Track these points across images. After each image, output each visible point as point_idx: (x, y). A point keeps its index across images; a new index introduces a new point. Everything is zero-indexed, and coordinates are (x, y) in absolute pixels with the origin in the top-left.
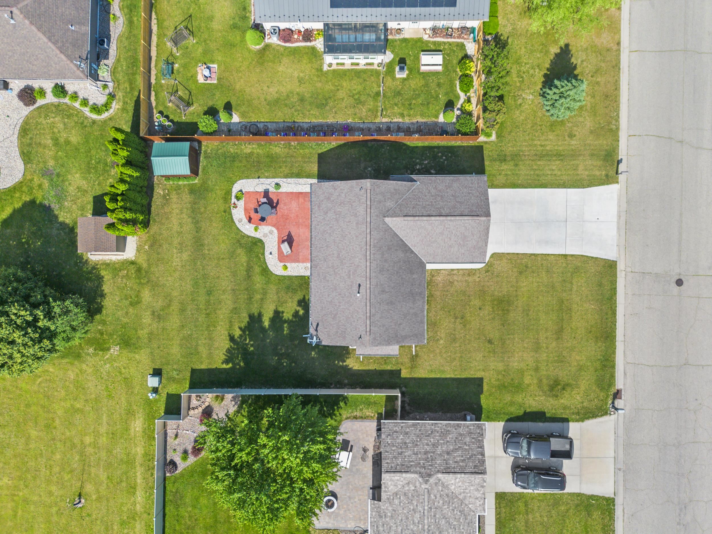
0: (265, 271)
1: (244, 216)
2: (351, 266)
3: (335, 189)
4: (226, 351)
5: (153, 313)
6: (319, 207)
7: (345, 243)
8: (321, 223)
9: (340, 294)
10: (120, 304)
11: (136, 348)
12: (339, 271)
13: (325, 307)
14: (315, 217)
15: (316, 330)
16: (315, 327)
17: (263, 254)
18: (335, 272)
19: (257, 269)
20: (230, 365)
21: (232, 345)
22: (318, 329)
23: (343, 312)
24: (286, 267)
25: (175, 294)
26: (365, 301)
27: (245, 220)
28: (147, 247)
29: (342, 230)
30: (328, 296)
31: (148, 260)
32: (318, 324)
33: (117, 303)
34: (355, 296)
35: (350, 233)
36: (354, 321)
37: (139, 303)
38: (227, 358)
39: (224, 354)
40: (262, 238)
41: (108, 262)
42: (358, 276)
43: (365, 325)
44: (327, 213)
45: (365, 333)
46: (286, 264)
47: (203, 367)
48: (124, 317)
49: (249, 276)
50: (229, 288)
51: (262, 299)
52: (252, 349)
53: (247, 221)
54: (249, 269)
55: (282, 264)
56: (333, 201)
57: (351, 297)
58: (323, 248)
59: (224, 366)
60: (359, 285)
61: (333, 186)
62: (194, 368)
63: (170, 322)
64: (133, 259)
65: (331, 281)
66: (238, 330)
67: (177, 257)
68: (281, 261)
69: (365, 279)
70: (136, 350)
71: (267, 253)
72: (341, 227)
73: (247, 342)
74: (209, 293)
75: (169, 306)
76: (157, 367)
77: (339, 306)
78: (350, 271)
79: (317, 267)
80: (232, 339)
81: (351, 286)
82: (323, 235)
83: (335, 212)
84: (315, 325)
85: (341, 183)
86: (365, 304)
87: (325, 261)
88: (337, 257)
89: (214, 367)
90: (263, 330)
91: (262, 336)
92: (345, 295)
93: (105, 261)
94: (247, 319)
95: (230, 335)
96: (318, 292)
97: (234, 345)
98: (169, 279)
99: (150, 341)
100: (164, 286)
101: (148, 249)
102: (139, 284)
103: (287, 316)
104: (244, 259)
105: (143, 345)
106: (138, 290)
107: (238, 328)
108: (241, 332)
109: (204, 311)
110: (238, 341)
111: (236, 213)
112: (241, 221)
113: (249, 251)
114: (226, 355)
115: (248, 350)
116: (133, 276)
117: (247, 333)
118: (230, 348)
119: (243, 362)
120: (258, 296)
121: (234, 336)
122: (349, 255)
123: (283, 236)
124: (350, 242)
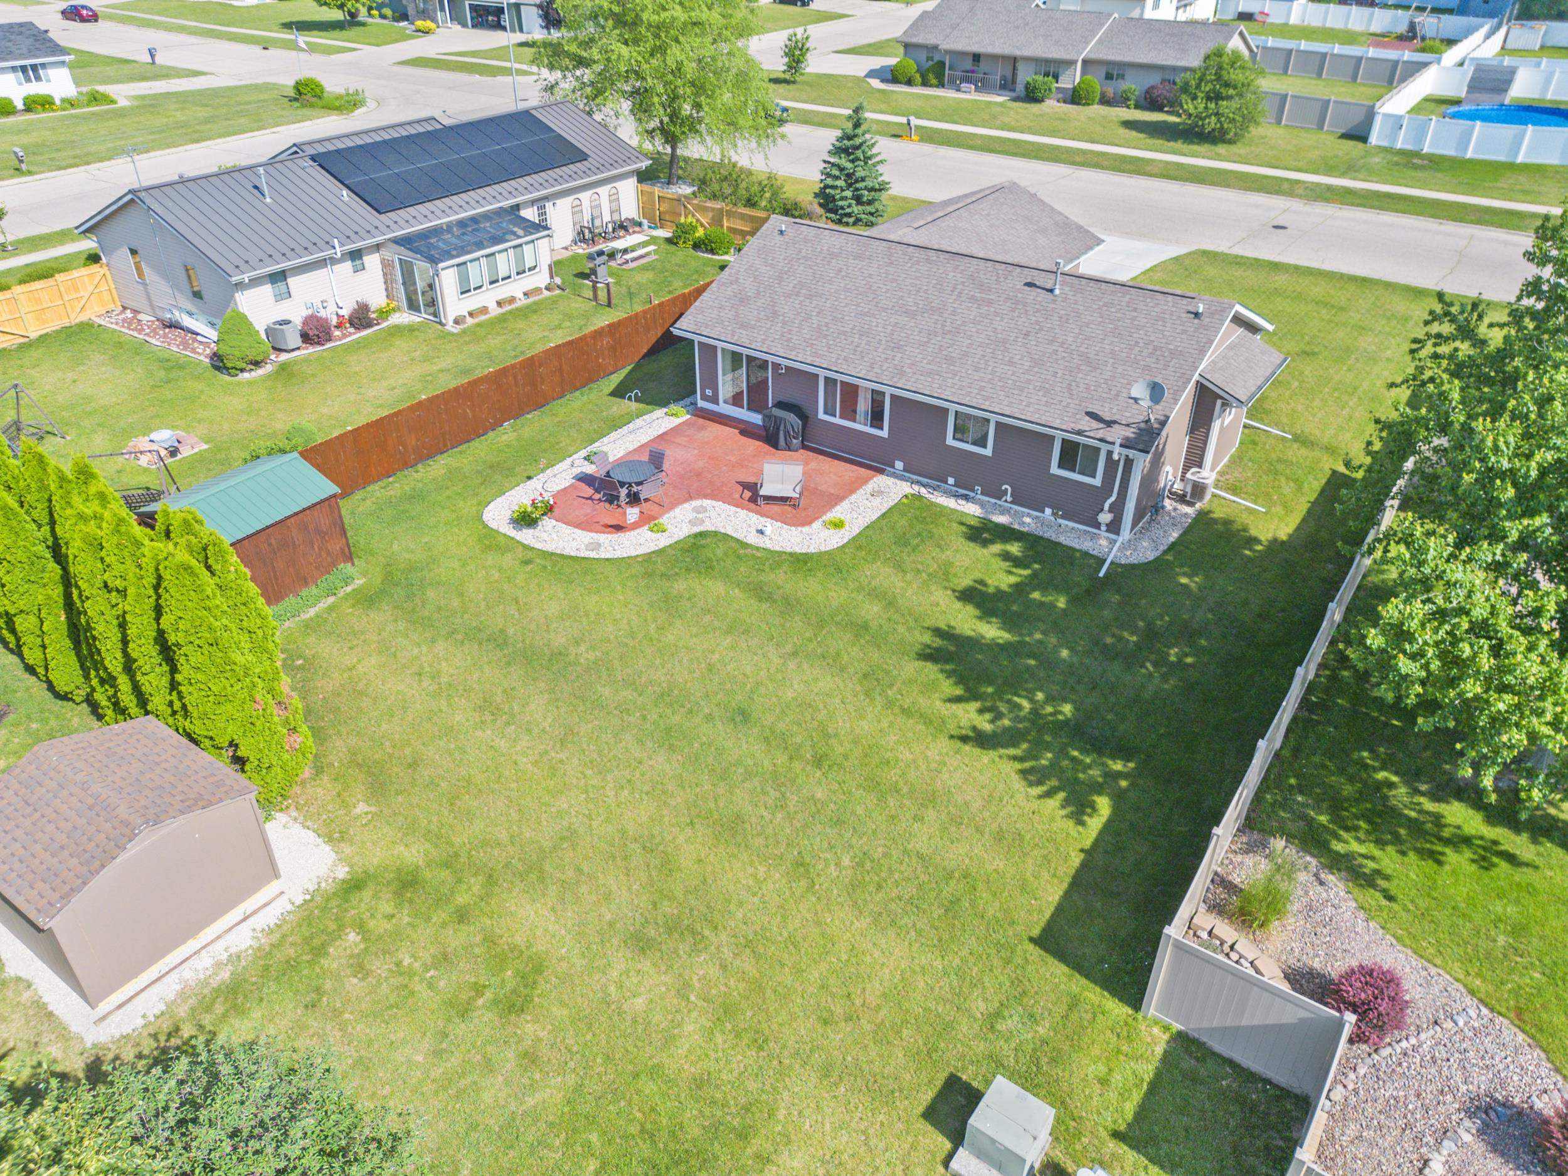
0: (802, 561)
1: (593, 534)
2: (960, 293)
4: (1029, 783)
5: (640, 944)
6: (743, 326)
7: (887, 291)
8: (790, 331)
9: (1027, 335)
10: (454, 1061)
11: (745, 1133)
12: (953, 322)
13: (1045, 381)
14: (763, 341)
15: (1109, 424)
16: (1095, 424)
17: (746, 546)
18: (950, 333)
19: (780, 578)
20: (1102, 801)
21: (1012, 751)
22: (1107, 417)
23: (1089, 338)
24: (833, 525)
26: (1083, 282)
27: (606, 537)
28: (361, 808)
29: (848, 290)
30: (1011, 363)
31: (412, 830)
32: (1092, 415)
33: (436, 1073)
34: (1053, 301)
35: (870, 276)
36: (1134, 319)
37: (539, 970)
38: (1062, 795)
39: (1038, 796)
40: (698, 530)
41: (225, 975)
42: (998, 283)
44: (775, 313)
45: (1185, 301)
46: (825, 518)
47: (1052, 893)
48: (533, 1086)
49: (789, 605)
50: (778, 661)
52: (1067, 709)
53: (613, 535)
54: (760, 592)
55: (817, 525)
56: (758, 293)
57: (1053, 309)
59: (1095, 824)
60: (1030, 285)
62: (1036, 932)
63: (741, 904)
64: (342, 872)
65: (970, 345)
66: (958, 709)
68: (808, 523)
69: (1018, 270)
70: (757, 1143)
71: (753, 539)
72: (836, 292)
73: (1026, 704)
74: (742, 716)
75: (668, 865)
76: (928, 1096)
77: (1063, 344)
78: (972, 298)
79: (904, 374)
80: (983, 740)
81: (1018, 303)
83: (789, 296)
84: (1087, 424)
86: (1092, 283)
88: (913, 317)
89: (1076, 860)
90: (1009, 649)
91: (1032, 662)
92: (1037, 323)
93: (205, 983)
97: (1015, 745)
99: (760, 1042)
100: (569, 837)
101: (373, 809)
102: (462, 916)
103: (1002, 579)
104: (718, 588)
105: (752, 1085)
106: (478, 939)
107: (948, 705)
108: (975, 705)
109: (797, 765)
110: (1006, 730)
111: (561, 544)
112: (597, 546)
113: (707, 568)
114: (1049, 794)
115: (1067, 722)
116: (406, 919)
117: (990, 690)
118: (1018, 766)
119: (1113, 758)
120: (872, 611)
121: (974, 728)
122: (925, 292)
123: (737, 496)
124: (894, 281)
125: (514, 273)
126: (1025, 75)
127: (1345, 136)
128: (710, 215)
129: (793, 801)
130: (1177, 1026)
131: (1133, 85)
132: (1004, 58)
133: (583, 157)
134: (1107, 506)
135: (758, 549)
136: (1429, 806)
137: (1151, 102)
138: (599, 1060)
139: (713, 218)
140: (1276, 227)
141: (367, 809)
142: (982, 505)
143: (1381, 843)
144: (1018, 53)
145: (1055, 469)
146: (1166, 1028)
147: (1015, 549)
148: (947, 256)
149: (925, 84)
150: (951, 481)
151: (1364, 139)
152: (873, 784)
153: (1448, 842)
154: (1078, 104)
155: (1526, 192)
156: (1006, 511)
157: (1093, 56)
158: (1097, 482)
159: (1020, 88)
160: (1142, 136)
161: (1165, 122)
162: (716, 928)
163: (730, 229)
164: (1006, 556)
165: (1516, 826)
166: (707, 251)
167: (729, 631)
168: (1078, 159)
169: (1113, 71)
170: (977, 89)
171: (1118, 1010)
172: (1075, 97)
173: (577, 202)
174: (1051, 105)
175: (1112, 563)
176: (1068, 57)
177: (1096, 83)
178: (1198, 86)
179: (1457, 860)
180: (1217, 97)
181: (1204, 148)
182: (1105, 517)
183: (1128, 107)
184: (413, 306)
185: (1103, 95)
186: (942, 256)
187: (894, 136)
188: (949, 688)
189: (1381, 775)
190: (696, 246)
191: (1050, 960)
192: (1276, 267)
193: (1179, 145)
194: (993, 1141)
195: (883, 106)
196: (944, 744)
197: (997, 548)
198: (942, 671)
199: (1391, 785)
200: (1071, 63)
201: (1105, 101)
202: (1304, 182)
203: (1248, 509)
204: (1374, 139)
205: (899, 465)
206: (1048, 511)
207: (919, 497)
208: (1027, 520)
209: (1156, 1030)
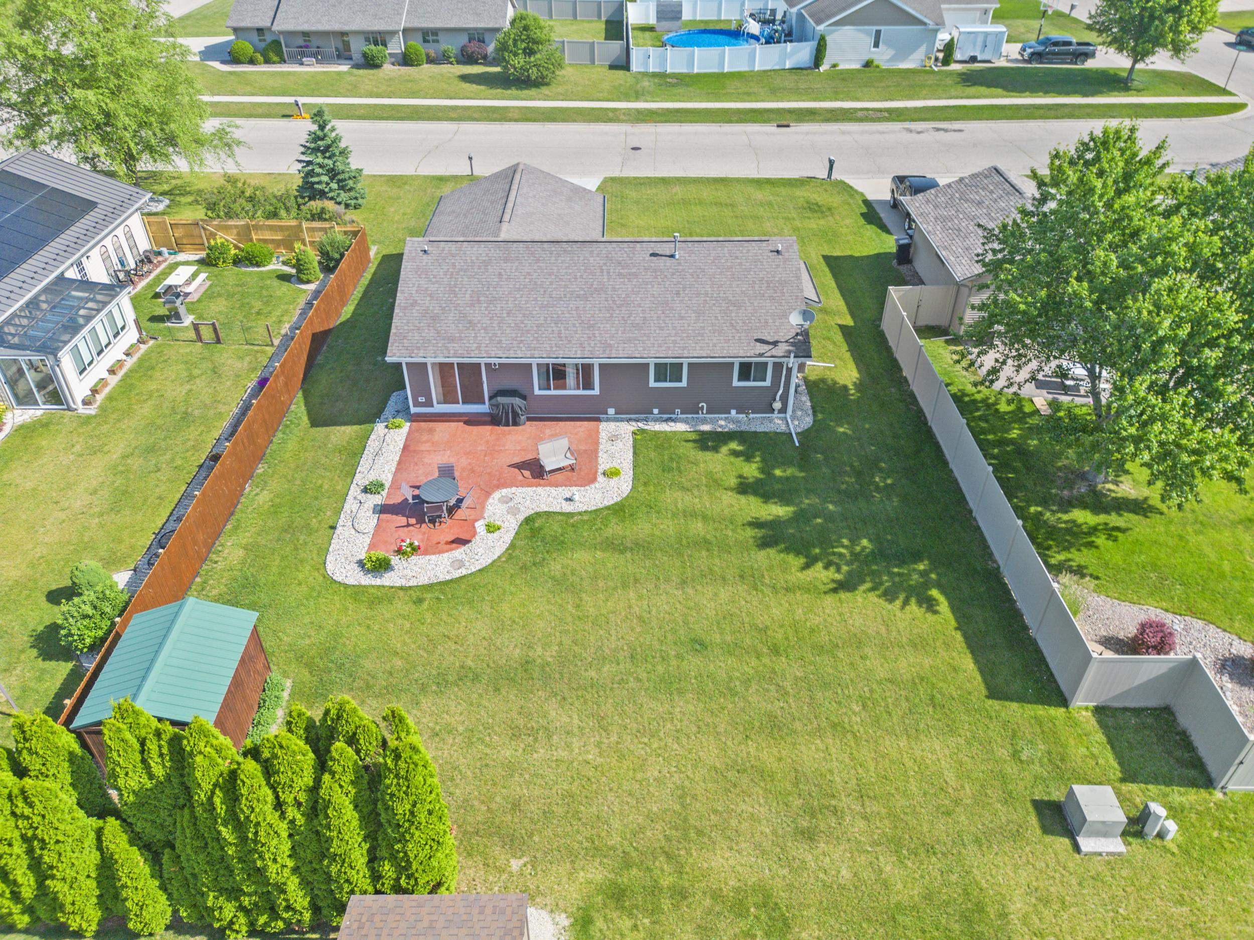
0: (619, 510)
1: (446, 555)
2: (608, 273)
3: (415, 303)
4: (891, 601)
6: (452, 339)
7: (551, 283)
8: (495, 335)
9: (678, 293)
11: (980, 908)
12: (619, 296)
13: (713, 325)
14: (478, 348)
15: (775, 344)
16: (767, 347)
17: (570, 515)
18: (622, 305)
19: (615, 529)
20: (935, 593)
21: (864, 587)
22: (772, 339)
23: (721, 286)
24: (610, 474)
25: (710, 753)
26: (690, 244)
27: (459, 552)
28: (515, 865)
29: (519, 290)
30: (682, 318)
31: (573, 856)
32: (758, 341)
34: (679, 264)
35: (529, 274)
36: (741, 264)
38: (913, 601)
39: (903, 608)
40: (521, 517)
42: (631, 259)
43: (746, 244)
44: (470, 322)
45: (764, 244)
46: (600, 471)
47: (968, 664)
49: (643, 548)
50: (679, 593)
51: (705, 518)
52: (866, 543)
53: (463, 549)
54: (615, 546)
55: (601, 478)
56: (443, 309)
57: (683, 270)
58: (560, 333)
59: (944, 608)
60: (653, 255)
61: (405, 308)
62: (985, 691)
63: (831, 772)
65: (644, 311)
66: (813, 572)
67: (568, 746)
68: (594, 480)
69: (638, 245)
70: (992, 911)
71: (568, 508)
72: (510, 293)
73: (844, 551)
74: (699, 645)
75: (763, 774)
76: (1034, 820)
77: (706, 294)
78: (620, 274)
79: (610, 346)
80: (845, 586)
81: (655, 271)
82: (528, 332)
83: (472, 305)
84: (761, 348)
85: (403, 292)
86: (696, 245)
87: (593, 326)
88: (586, 299)
89: (959, 636)
90: (800, 517)
91: (819, 521)
92: (679, 283)
94: (772, 552)
95: (835, 590)
96: (675, 342)
97: (864, 582)
98: (653, 773)
99: (931, 850)
100: (682, 795)
101: (525, 859)
102: (681, 894)
103: (752, 470)
104: (582, 556)
105: (954, 878)
106: (708, 902)
107: (806, 572)
108: (820, 565)
109: (766, 660)
110: (850, 573)
111: (431, 574)
112: (461, 564)
113: (559, 544)
114: (906, 603)
115: (873, 552)
116: (646, 921)
117: (817, 551)
118: (877, 593)
119: (915, 562)
120: (698, 527)
121: (833, 581)
122: (581, 277)
123: (521, 478)
124: (550, 274)
125: (111, 338)
126: (358, 46)
127: (612, 67)
128: (235, 231)
129: (788, 685)
130: (1092, 704)
131: (451, 46)
132: (335, 34)
133: (92, 205)
134: (778, 398)
135: (580, 513)
136: (1065, 517)
137: (467, 58)
138: (864, 925)
139: (238, 234)
140: (633, 149)
141: (521, 862)
142: (686, 421)
143: (1067, 549)
144: (346, 28)
145: (736, 383)
146: (1087, 708)
147: (734, 445)
148: (578, 245)
149: (267, 61)
150: (656, 411)
151: (626, 67)
152: (820, 649)
153: (1089, 534)
154: (412, 65)
155: (748, 94)
156: (704, 421)
157: (409, 25)
158: (768, 383)
159: (357, 57)
160: (483, 87)
161: (487, 73)
162: (834, 796)
163: (259, 240)
164: (735, 454)
165: (1106, 511)
166: (253, 265)
167: (625, 586)
168: (453, 115)
169: (429, 35)
170: (318, 62)
171: (1058, 712)
172: (406, 60)
173: (104, 249)
174: (388, 68)
175: (797, 434)
176: (390, 28)
177: (417, 44)
178: (515, 45)
179: (1101, 540)
180: (529, 52)
181: (533, 92)
182: (777, 405)
183: (451, 63)
184: (25, 400)
185: (428, 56)
186: (575, 246)
187: (284, 116)
188: (795, 562)
189: (1032, 509)
190: (237, 262)
191: (1007, 703)
192: (665, 181)
193: (513, 92)
194: (1104, 823)
195: (249, 89)
196: (829, 599)
197: (724, 450)
198: (781, 551)
199: (1041, 513)
200: (393, 33)
201: (431, 61)
202: (620, 109)
203: (825, 367)
204: (634, 67)
205: (611, 411)
206: (733, 412)
207: (643, 431)
208: (722, 423)
209: (1084, 713)
